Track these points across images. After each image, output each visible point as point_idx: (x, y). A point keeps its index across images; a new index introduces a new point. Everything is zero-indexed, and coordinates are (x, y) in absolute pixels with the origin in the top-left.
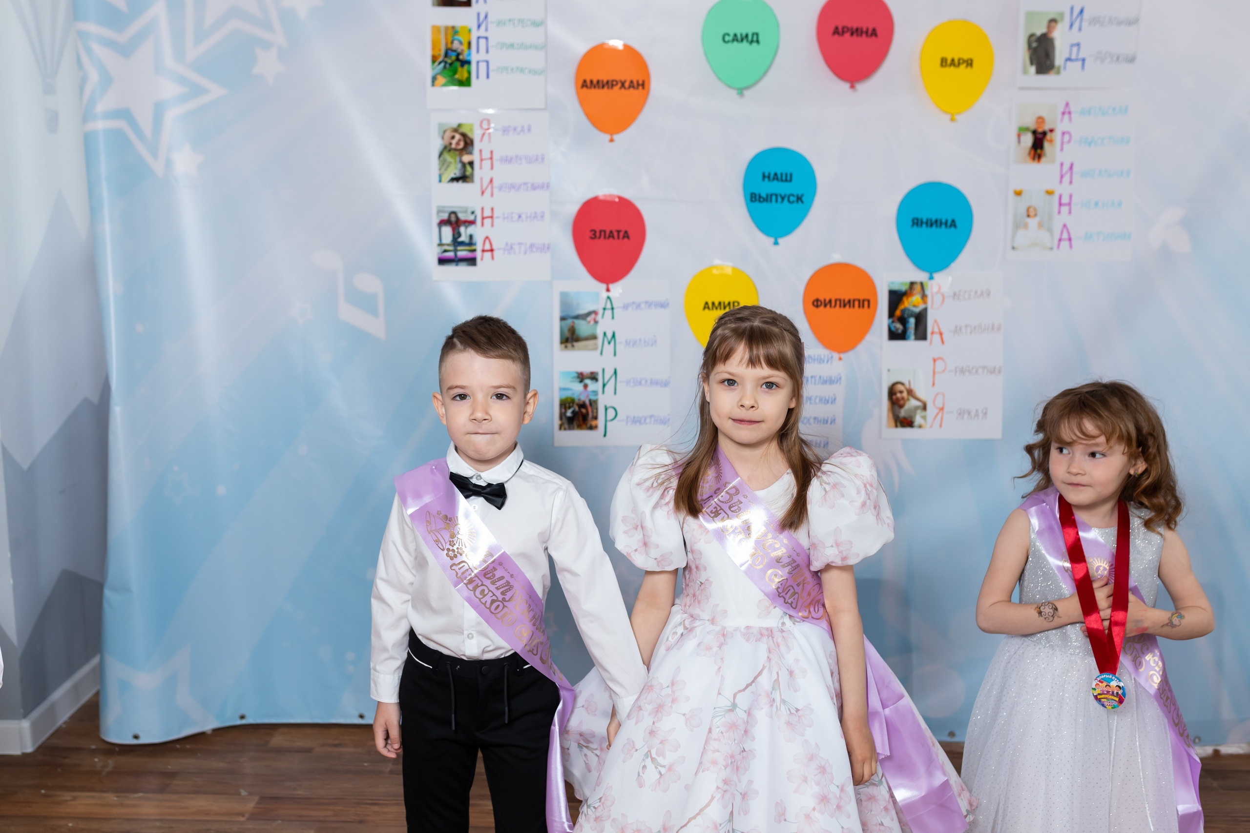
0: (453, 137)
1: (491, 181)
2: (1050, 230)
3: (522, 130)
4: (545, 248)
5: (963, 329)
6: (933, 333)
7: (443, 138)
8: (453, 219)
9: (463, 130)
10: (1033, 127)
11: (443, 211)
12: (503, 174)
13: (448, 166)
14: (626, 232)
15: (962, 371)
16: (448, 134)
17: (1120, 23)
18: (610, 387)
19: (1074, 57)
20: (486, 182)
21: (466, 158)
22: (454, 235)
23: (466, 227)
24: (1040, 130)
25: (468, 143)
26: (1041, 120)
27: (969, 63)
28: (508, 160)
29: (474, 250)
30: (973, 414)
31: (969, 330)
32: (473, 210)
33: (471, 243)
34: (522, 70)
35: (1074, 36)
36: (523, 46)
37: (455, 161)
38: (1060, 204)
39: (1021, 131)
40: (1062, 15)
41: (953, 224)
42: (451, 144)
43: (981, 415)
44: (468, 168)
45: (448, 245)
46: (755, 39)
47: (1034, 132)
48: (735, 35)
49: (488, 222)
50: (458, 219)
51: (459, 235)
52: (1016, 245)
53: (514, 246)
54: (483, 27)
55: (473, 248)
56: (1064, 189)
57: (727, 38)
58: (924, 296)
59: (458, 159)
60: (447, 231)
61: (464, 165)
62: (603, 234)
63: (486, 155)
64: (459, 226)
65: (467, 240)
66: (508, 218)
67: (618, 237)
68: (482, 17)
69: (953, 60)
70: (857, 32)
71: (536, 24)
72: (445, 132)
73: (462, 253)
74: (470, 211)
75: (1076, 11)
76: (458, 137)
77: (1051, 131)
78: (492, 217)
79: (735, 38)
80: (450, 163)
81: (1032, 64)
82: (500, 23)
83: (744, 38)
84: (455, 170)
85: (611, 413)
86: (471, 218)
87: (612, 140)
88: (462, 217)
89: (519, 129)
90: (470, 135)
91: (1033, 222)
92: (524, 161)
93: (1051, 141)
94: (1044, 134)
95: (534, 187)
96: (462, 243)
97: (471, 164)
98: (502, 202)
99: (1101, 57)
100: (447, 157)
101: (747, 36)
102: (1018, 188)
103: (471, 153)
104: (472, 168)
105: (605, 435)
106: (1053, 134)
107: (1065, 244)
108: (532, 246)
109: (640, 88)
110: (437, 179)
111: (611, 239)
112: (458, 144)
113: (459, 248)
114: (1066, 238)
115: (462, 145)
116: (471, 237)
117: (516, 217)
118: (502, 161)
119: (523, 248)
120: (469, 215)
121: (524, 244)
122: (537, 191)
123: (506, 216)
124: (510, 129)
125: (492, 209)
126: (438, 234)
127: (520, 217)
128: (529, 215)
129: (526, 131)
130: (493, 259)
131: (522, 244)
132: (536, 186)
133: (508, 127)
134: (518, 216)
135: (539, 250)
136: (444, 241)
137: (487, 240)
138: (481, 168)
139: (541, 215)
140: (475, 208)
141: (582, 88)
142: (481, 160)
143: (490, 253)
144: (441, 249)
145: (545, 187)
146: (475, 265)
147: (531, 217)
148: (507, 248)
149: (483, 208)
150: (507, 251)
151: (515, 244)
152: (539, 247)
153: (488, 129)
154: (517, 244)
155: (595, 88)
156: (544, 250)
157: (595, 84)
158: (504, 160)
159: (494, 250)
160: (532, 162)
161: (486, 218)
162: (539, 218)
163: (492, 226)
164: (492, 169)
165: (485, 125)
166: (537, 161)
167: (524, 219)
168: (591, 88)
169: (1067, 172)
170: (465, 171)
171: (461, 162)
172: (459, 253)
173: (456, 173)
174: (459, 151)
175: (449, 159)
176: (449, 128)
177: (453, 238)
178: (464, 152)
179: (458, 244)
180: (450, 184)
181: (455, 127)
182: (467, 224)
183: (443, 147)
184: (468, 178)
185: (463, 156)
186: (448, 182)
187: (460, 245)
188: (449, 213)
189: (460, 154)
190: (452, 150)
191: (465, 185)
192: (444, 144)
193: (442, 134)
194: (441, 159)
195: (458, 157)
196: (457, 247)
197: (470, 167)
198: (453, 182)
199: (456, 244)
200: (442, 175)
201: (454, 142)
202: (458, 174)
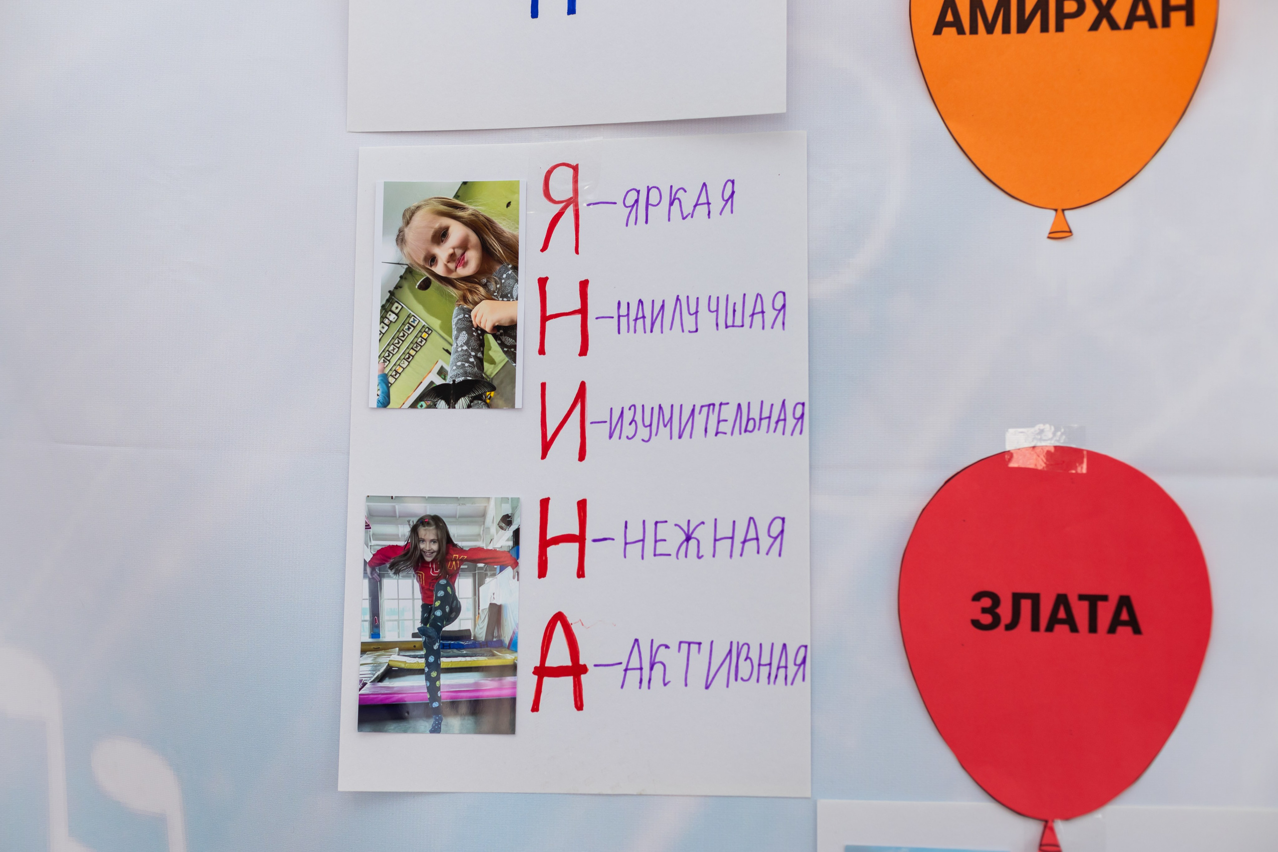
0: (441, 236)
1: (581, 395)
3: (703, 201)
4: (788, 663)
7: (401, 239)
8: (429, 546)
9: (471, 208)
11: (391, 517)
13: (417, 346)
14: (1125, 602)
16: (424, 223)
20: (559, 402)
22: (427, 608)
23: (478, 583)
28: (644, 316)
29: (513, 669)
32: (506, 510)
33: (496, 636)
37: (447, 327)
42: (432, 259)
44: (495, 349)
45: (404, 647)
49: (563, 556)
50: (447, 542)
51: (454, 610)
53: (662, 655)
59: (456, 317)
61: (478, 337)
62: (1026, 606)
63: (563, 297)
64: (451, 577)
65: (481, 632)
66: (645, 540)
67: (1093, 628)
72: (409, 216)
73: (460, 680)
74: (494, 515)
76: (457, 232)
78: (580, 539)
80: (429, 330)
86: (502, 541)
87: (1061, 233)
88: (463, 535)
89: (688, 200)
90: (503, 225)
92: (706, 319)
95: (746, 421)
96: (462, 641)
97: (506, 332)
100: (415, 306)
103: (506, 295)
104: (511, 352)
108: (735, 652)
109: (1178, 18)
110: (377, 392)
111: (1061, 630)
112: (456, 258)
113: (445, 662)
115: (473, 257)
116: (496, 612)
117: (673, 537)
118: (624, 320)
119: (699, 661)
120: (494, 528)
121: (705, 647)
122: (760, 436)
123: (635, 533)
124: (654, 197)
125: (582, 505)
126: (367, 604)
127: (688, 538)
128: (724, 530)
129: (717, 203)
130: (579, 706)
131: (694, 647)
132: (755, 414)
133: (649, 190)
134: (684, 537)
135: (765, 670)
136: (388, 634)
137: (559, 627)
138: (542, 351)
139: (775, 531)
140: (515, 503)
141: (938, 31)
142: (545, 318)
143: (569, 680)
144: (376, 666)
145: (791, 422)
146: (511, 729)
147: (732, 538)
148: (635, 663)
149: (544, 504)
150: (633, 676)
151: (667, 647)
152: (765, 660)
153: (573, 201)
154: (674, 646)
155: (990, 29)
156: (782, 671)
157: (990, 16)
158: (633, 316)
159: (584, 669)
160: (738, 322)
161: (557, 540)
162: (765, 542)
163: (581, 573)
164: (584, 351)
165: (561, 187)
166: (758, 318)
167: (707, 548)
168: (974, 30)
170: (480, 361)
171: (468, 326)
172: (447, 681)
173: (447, 368)
174: (461, 285)
175: (424, 317)
176: (427, 202)
177: (424, 621)
178: (481, 290)
179: (443, 647)
180: (423, 413)
181: (450, 196)
182: (481, 565)
183: (402, 271)
184: (493, 388)
185: (476, 304)
186: (414, 406)
187: (450, 647)
188: (415, 520)
189: (465, 299)
190: (435, 282)
191: (480, 414)
192: (406, 261)
193: (400, 223)
194: (392, 317)
195: (456, 310)
196: (438, 656)
197: (502, 345)
198: (434, 406)
199: (436, 647)
200: (391, 380)
201: (442, 252)
202: (454, 375)
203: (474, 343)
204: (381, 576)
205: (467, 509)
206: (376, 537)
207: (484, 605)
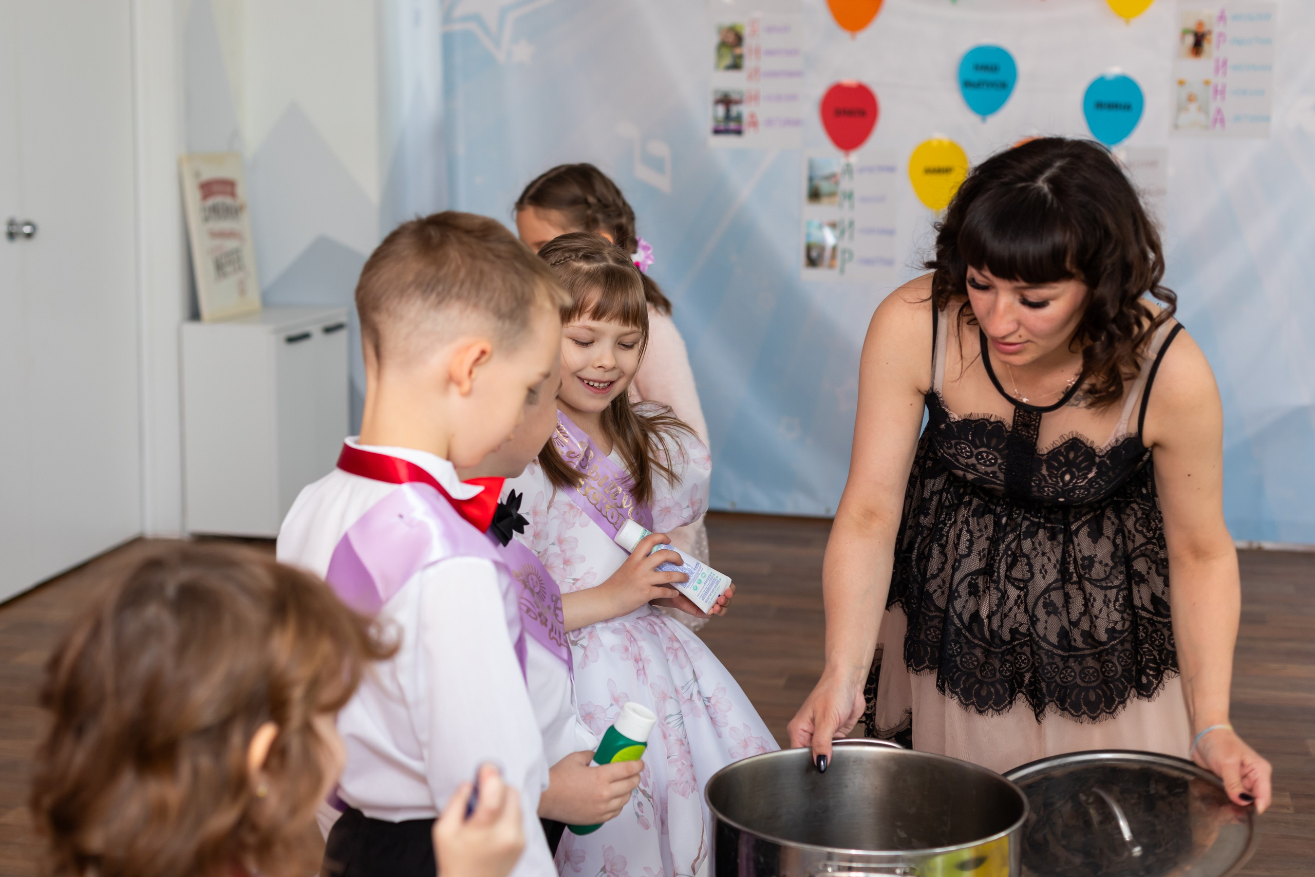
0: (728, 35)
1: (757, 69)
3: (783, 30)
4: (796, 123)
7: (720, 35)
8: (726, 98)
9: (736, 29)
10: (1194, 29)
11: (718, 93)
12: (767, 63)
13: (724, 57)
14: (862, 110)
16: (724, 33)
18: (847, 235)
20: (752, 70)
21: (738, 51)
22: (726, 112)
23: (736, 105)
24: (1200, 32)
25: (738, 39)
26: (1200, 24)
28: (770, 53)
29: (741, 124)
32: (741, 92)
33: (739, 119)
37: (729, 53)
38: (1215, 93)
39: (1185, 33)
41: (1127, 107)
42: (726, 40)
44: (739, 59)
45: (721, 119)
47: (1195, 34)
49: (752, 102)
50: (729, 99)
51: (730, 112)
52: (1177, 124)
53: (774, 121)
55: (741, 121)
56: (1219, 80)
59: (731, 52)
60: (721, 109)
61: (736, 57)
63: (753, 48)
64: (730, 105)
65: (736, 116)
66: (770, 98)
67: (856, 115)
72: (721, 30)
73: (732, 125)
74: (739, 93)
76: (731, 34)
77: (1209, 32)
78: (756, 98)
80: (725, 54)
84: (728, 61)
85: (847, 256)
86: (740, 98)
87: (853, 37)
88: (734, 97)
89: (780, 29)
90: (741, 33)
91: (1193, 107)
92: (782, 53)
93: (1209, 41)
94: (1203, 34)
95: (789, 74)
96: (732, 118)
97: (741, 56)
98: (765, 86)
100: (723, 50)
102: (1181, 79)
103: (741, 47)
104: (742, 59)
105: (842, 273)
106: (1211, 35)
108: (787, 121)
110: (715, 67)
112: (731, 40)
113: (730, 122)
114: (1219, 119)
115: (734, 41)
116: (739, 113)
118: (766, 53)
119: (780, 123)
121: (781, 119)
122: (794, 78)
124: (773, 28)
126: (714, 110)
129: (786, 30)
130: (756, 130)
132: (793, 73)
133: (771, 26)
134: (777, 97)
135: (793, 124)
136: (718, 116)
137: (752, 116)
139: (796, 96)
140: (743, 90)
143: (754, 126)
144: (716, 122)
145: (800, 75)
146: (742, 135)
147: (788, 98)
148: (767, 123)
153: (756, 28)
156: (797, 125)
160: (788, 54)
162: (794, 99)
164: (758, 60)
165: (753, 25)
166: (792, 54)
169: (1222, 66)
170: (736, 61)
171: (733, 53)
172: (729, 126)
173: (729, 63)
174: (732, 45)
175: (725, 51)
176: (725, 28)
177: (725, 114)
178: (736, 47)
180: (725, 71)
181: (730, 26)
183: (720, 42)
184: (738, 66)
185: (735, 49)
186: (723, 70)
187: (730, 119)
188: (723, 94)
189: (732, 49)
190: (727, 45)
191: (736, 72)
192: (721, 40)
193: (719, 32)
194: (719, 52)
198: (727, 70)
199: (727, 119)
200: (718, 64)
201: (728, 38)
202: (731, 64)
203: (734, 58)
204: (716, 105)
205: (733, 91)
206: (715, 97)
207: (737, 111)
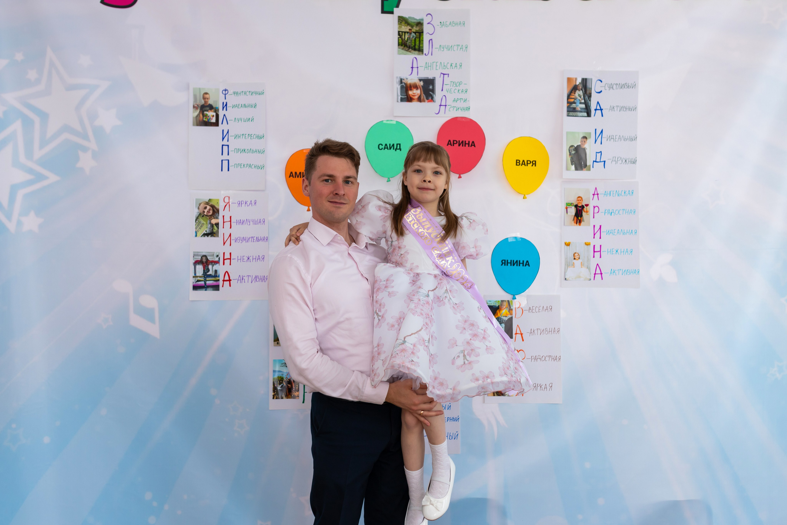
0: (206, 208)
1: (230, 235)
2: (588, 268)
3: (251, 204)
5: (536, 331)
6: (516, 334)
7: (199, 208)
8: (204, 260)
9: (212, 203)
10: (575, 204)
11: (198, 255)
12: (237, 231)
13: (201, 226)
15: (536, 359)
16: (202, 206)
17: (625, 140)
19: (598, 160)
20: (226, 236)
21: (214, 221)
22: (204, 270)
23: (213, 266)
24: (580, 205)
25: (215, 211)
26: (579, 199)
27: (534, 163)
28: (241, 222)
29: (219, 280)
30: (543, 387)
31: (539, 332)
32: (218, 254)
33: (216, 275)
34: (250, 166)
35: (598, 147)
36: (251, 151)
37: (207, 223)
38: (594, 252)
39: (568, 205)
40: (590, 134)
41: (528, 264)
42: (204, 212)
43: (548, 388)
44: (215, 227)
45: (200, 277)
46: (398, 148)
47: (576, 206)
48: (386, 145)
49: (227, 262)
50: (207, 259)
51: (209, 271)
52: (566, 277)
53: (244, 278)
54: (226, 139)
55: (218, 278)
56: (597, 242)
57: (381, 147)
58: (510, 310)
59: (208, 222)
60: (200, 269)
61: (212, 225)
63: (227, 219)
64: (208, 265)
65: (213, 274)
66: (241, 259)
68: (225, 133)
69: (524, 161)
70: (462, 143)
71: (260, 137)
72: (200, 204)
74: (215, 255)
75: (598, 132)
76: (208, 207)
77: (587, 205)
78: (230, 259)
79: (386, 147)
80: (204, 224)
81: (572, 165)
82: (236, 137)
83: (391, 147)
84: (206, 229)
86: (217, 259)
88: (210, 258)
89: (248, 203)
90: (217, 206)
91: (577, 263)
92: (251, 223)
93: (587, 212)
94: (583, 207)
95: (258, 240)
96: (210, 276)
97: (217, 225)
98: (237, 249)
99: (615, 160)
100: (201, 220)
101: (393, 145)
102: (567, 241)
103: (217, 218)
104: (218, 228)
105: (303, 402)
106: (588, 207)
107: (598, 277)
108: (256, 277)
110: (194, 234)
112: (208, 212)
113: (207, 279)
114: (599, 272)
115: (211, 212)
116: (216, 271)
117: (246, 259)
118: (237, 223)
119: (250, 279)
120: (215, 257)
121: (251, 276)
122: (260, 242)
123: (239, 258)
124: (243, 202)
125: (230, 254)
126: (194, 270)
127: (248, 259)
128: (254, 257)
129: (253, 204)
130: (230, 286)
131: (249, 276)
132: (259, 239)
133: (242, 201)
134: (247, 258)
135: (261, 280)
136: (197, 275)
137: (227, 273)
138: (223, 228)
139: (263, 257)
140: (219, 253)
141: (290, 177)
142: (224, 222)
143: (228, 282)
144: (195, 280)
145: (265, 240)
146: (218, 290)
147: (256, 259)
148: (239, 279)
149: (224, 253)
150: (239, 281)
151: (245, 276)
152: (261, 278)
153: (229, 202)
154: (246, 276)
155: (298, 177)
156: (264, 280)
157: (298, 175)
158: (239, 222)
159: (231, 280)
160: (257, 223)
161: (226, 259)
162: (261, 259)
163: (230, 264)
164: (231, 228)
165: (226, 200)
166: (260, 223)
167: (251, 260)
168: (295, 177)
169: (598, 231)
170: (213, 229)
171: (210, 223)
172: (207, 282)
173: (207, 230)
174: (209, 216)
175: (202, 221)
176: (203, 202)
177: (204, 272)
178: (213, 217)
179: (207, 277)
180: (203, 238)
181: (207, 201)
182: (213, 263)
183: (199, 214)
184: (215, 234)
185: (212, 219)
186: (201, 236)
187: (208, 277)
188: (202, 256)
189: (210, 219)
190: (205, 216)
191: (213, 238)
192: (200, 212)
193: (198, 205)
194: (197, 222)
195: (208, 221)
196: (206, 278)
197: (217, 227)
198: (205, 237)
199: (206, 277)
200: (197, 232)
201: (206, 211)
202: (208, 231)
203: (211, 226)
204: (196, 265)
205: (211, 254)
206: (195, 258)
207: (214, 270)
